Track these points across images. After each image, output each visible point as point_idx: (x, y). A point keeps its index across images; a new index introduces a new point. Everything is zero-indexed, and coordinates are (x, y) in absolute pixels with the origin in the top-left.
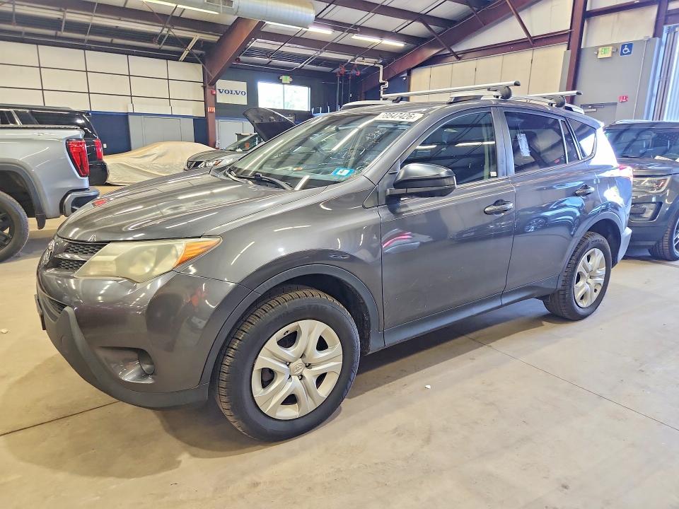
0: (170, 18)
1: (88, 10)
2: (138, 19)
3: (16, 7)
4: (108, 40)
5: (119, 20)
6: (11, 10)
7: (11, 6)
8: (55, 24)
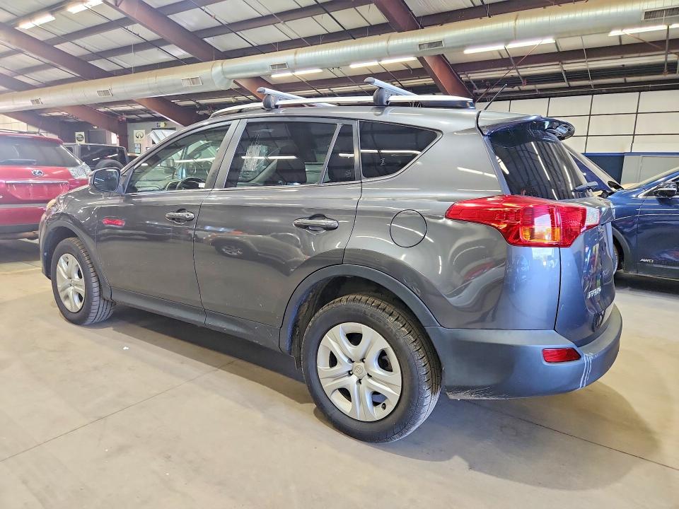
0: (667, 42)
1: (579, 58)
2: (641, 52)
3: (519, 70)
4: (620, 80)
5: (622, 58)
6: (517, 74)
7: (515, 71)
8: (556, 77)
